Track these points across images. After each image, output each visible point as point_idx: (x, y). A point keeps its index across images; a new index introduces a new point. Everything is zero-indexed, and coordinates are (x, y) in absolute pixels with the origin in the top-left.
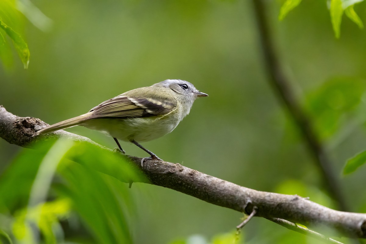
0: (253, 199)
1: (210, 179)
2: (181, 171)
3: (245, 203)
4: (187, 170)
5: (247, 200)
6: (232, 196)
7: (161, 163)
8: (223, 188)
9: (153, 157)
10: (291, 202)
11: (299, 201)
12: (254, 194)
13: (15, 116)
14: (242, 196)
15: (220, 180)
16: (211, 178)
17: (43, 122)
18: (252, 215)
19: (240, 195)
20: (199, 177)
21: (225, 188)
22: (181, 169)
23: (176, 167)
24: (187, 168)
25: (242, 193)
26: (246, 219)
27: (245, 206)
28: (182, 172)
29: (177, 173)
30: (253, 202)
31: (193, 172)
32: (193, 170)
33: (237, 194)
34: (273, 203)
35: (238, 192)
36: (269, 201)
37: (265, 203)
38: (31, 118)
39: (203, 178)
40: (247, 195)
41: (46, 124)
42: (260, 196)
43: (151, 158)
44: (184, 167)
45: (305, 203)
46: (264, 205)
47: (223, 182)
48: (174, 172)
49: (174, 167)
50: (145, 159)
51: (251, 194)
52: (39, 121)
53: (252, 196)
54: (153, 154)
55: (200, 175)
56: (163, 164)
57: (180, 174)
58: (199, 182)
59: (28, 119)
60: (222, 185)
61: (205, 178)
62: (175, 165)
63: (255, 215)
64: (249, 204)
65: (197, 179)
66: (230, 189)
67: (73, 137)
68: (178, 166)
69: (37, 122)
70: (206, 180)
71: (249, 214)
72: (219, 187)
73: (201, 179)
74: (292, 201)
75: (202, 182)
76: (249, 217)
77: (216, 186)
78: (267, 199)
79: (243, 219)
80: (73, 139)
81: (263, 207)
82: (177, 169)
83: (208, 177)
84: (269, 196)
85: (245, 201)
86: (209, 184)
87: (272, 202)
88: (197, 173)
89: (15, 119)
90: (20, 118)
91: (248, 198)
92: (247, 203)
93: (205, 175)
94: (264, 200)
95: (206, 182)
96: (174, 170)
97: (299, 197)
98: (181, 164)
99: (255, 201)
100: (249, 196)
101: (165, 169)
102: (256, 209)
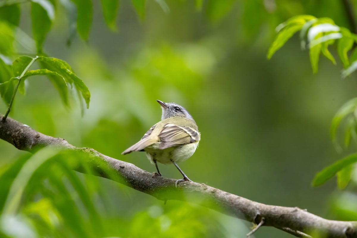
0: (261, 211)
1: (228, 196)
2: (205, 189)
3: (255, 216)
4: (210, 189)
5: (256, 212)
6: (244, 209)
7: (189, 184)
8: (238, 203)
9: (185, 179)
10: (292, 214)
11: (298, 212)
12: (262, 207)
13: (74, 147)
14: (253, 209)
15: (237, 196)
16: (230, 195)
17: (96, 151)
18: (260, 224)
19: (251, 208)
20: (220, 195)
21: (240, 203)
22: (205, 188)
23: (202, 186)
24: (211, 187)
25: (253, 207)
26: (255, 228)
27: (255, 217)
28: (206, 191)
29: (202, 191)
30: (261, 214)
31: (215, 190)
32: (215, 189)
33: (249, 208)
34: (276, 215)
35: (250, 206)
36: (274, 213)
37: (271, 215)
38: (87, 148)
39: (223, 195)
40: (256, 208)
41: (98, 154)
42: (267, 209)
43: (184, 180)
44: (208, 187)
45: (302, 214)
46: (270, 216)
47: (238, 198)
48: (199, 190)
49: (199, 186)
50: (179, 181)
51: (260, 207)
52: (93, 150)
53: (260, 209)
54: (186, 177)
55: (221, 193)
56: (191, 184)
57: (205, 192)
58: (219, 199)
59: (84, 149)
60: (238, 200)
61: (224, 195)
62: (200, 185)
63: (262, 225)
64: (258, 215)
65: (218, 196)
66: (244, 204)
67: (120, 163)
68: (203, 186)
69: (91, 151)
70: (225, 196)
71: (258, 224)
72: (235, 202)
73: (221, 196)
74: (292, 212)
75: (222, 198)
76: (257, 227)
77: (233, 202)
78: (273, 211)
79: (252, 228)
80: (119, 165)
81: (269, 218)
82: (202, 188)
83: (227, 194)
84: (274, 209)
85: (254, 213)
86: (227, 200)
87: (276, 213)
88: (219, 191)
89: (74, 149)
90: (78, 148)
91: (257, 211)
92: (256, 215)
93: (225, 193)
94: (270, 212)
95: (225, 198)
96: (200, 189)
97: (299, 209)
98: (206, 184)
99: (263, 213)
100: (258, 209)
101: (193, 188)
102: (264, 220)
